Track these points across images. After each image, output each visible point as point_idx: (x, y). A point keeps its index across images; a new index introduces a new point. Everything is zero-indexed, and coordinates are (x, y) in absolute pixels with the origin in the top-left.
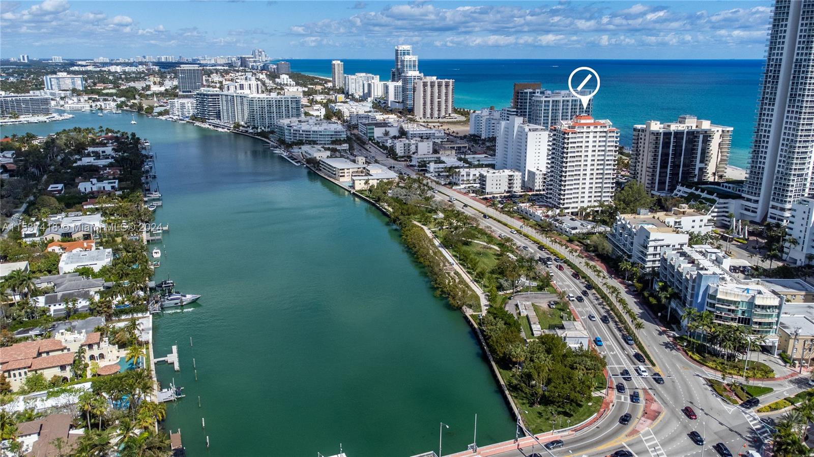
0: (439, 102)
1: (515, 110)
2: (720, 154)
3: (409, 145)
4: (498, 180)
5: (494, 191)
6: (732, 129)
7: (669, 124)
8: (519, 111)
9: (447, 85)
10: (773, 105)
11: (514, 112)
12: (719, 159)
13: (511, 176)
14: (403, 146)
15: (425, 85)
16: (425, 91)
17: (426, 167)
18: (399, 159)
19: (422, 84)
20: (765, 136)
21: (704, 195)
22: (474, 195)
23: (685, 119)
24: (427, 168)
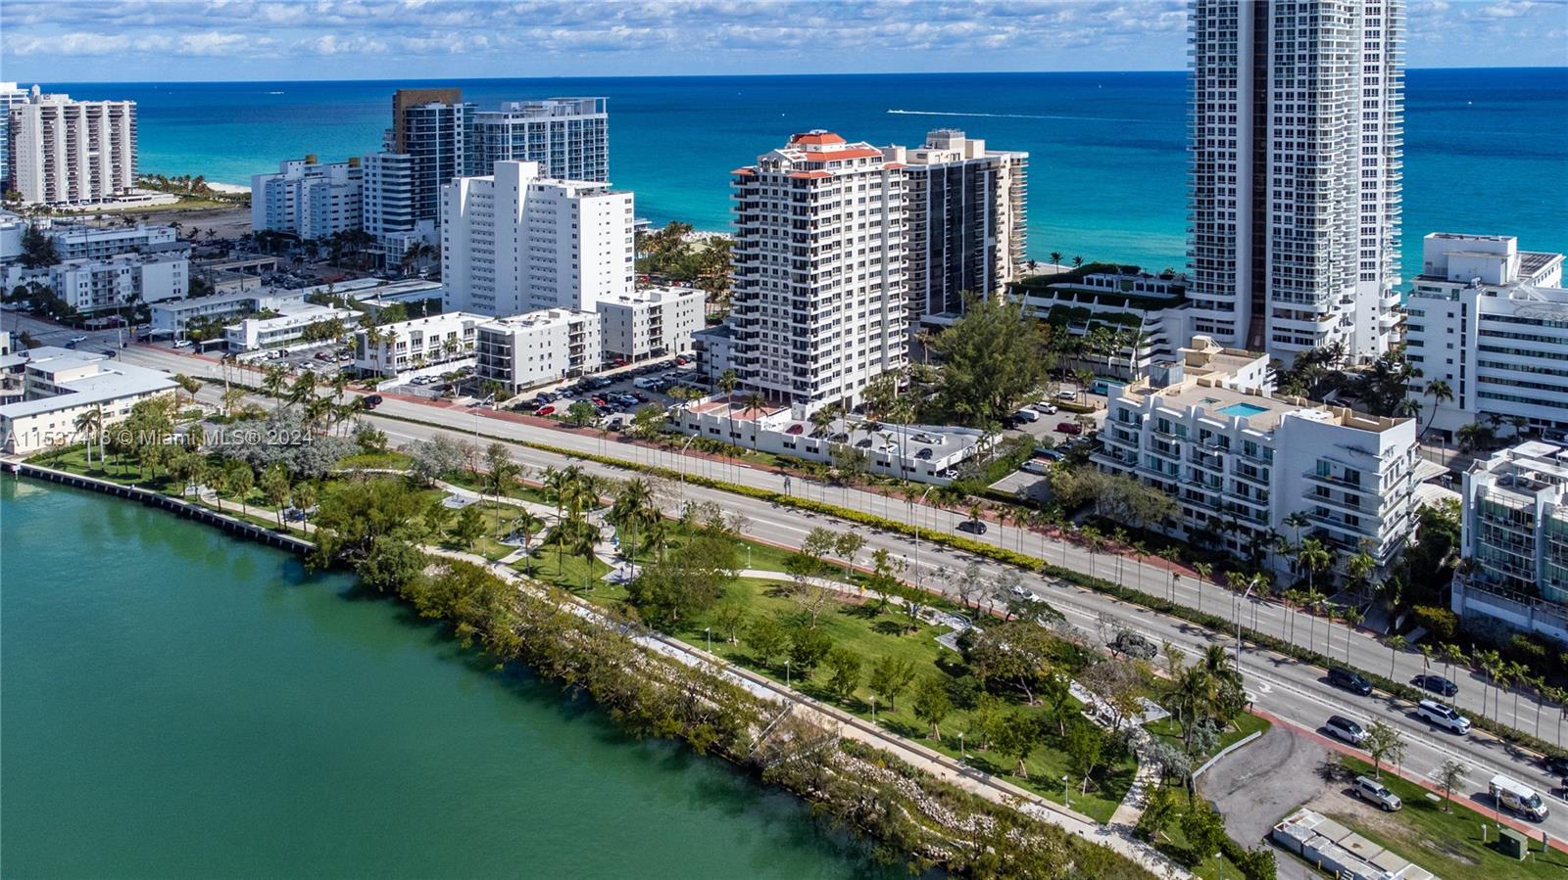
0: (94, 161)
1: (408, 156)
2: (1012, 213)
3: (111, 276)
4: (545, 344)
5: (537, 377)
6: (1025, 155)
7: (921, 150)
8: (417, 158)
9: (115, 116)
10: (1233, 83)
11: (404, 161)
12: (1012, 225)
13: (574, 326)
14: (89, 280)
15: (48, 115)
16: (48, 132)
17: (223, 334)
18: (93, 322)
19: (38, 114)
20: (1222, 155)
21: (1095, 307)
22: (469, 400)
23: (948, 137)
24: (230, 339)
